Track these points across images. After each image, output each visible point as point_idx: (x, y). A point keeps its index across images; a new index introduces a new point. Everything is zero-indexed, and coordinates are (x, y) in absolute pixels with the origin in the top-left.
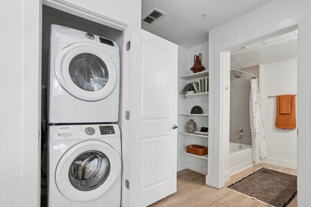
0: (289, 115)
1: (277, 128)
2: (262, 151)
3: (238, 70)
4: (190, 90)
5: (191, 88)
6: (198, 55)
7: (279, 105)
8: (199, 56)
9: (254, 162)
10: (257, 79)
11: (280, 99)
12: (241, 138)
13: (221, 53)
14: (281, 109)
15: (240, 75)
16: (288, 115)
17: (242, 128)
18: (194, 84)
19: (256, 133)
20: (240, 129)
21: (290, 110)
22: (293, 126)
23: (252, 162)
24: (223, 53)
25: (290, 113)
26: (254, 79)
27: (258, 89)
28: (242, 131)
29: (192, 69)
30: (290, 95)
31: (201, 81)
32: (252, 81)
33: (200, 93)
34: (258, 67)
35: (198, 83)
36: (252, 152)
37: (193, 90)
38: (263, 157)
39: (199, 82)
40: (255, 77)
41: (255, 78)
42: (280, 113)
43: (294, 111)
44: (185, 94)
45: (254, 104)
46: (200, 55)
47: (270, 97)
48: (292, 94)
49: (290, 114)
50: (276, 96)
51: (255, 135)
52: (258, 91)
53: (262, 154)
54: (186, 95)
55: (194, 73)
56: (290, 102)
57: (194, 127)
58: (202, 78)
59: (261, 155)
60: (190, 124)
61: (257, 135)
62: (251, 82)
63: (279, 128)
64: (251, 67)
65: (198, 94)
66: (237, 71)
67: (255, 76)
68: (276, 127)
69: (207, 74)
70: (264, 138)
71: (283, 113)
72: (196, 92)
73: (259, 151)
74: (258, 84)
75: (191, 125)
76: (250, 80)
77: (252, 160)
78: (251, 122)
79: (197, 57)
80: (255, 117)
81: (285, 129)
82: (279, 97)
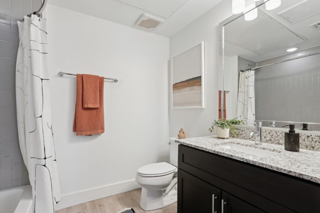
0: (97, 110)
14: (86, 99)
16: (94, 111)
19: (45, 159)
21: (98, 101)
30: (98, 76)
42: (82, 106)
49: (98, 108)
50: (76, 74)
56: (98, 89)
70: (55, 160)
71: (89, 107)
80: (41, 117)
81: (91, 135)
82: (81, 76)
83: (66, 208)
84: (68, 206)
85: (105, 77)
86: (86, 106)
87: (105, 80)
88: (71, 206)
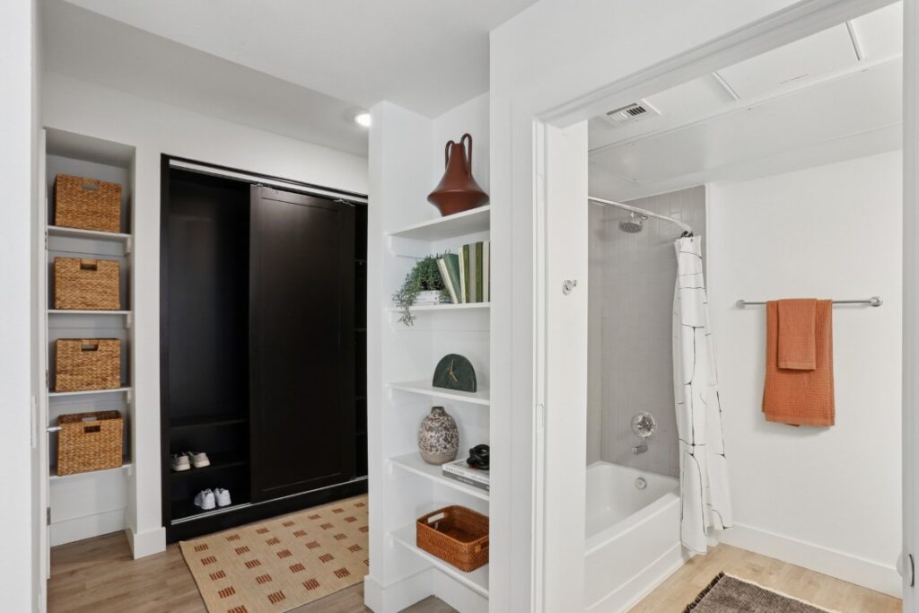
0: (812, 373)
1: (767, 419)
2: (713, 503)
3: (624, 206)
4: (425, 287)
5: (431, 280)
6: (457, 141)
7: (774, 335)
8: (461, 145)
9: (685, 550)
10: (697, 239)
11: (776, 314)
12: (641, 449)
13: (538, 127)
14: (783, 352)
15: (637, 222)
16: (805, 376)
17: (647, 414)
18: (442, 263)
19: (693, 445)
20: (640, 419)
21: (814, 357)
22: (826, 417)
23: (679, 552)
24: (545, 129)
25: (814, 368)
26: (686, 240)
27: (701, 275)
28: (646, 425)
29: (435, 198)
30: (815, 300)
31: (466, 248)
32: (680, 247)
33: (464, 305)
34: (700, 191)
35: (454, 258)
36: (679, 513)
37: (439, 285)
38: (718, 527)
39: (460, 252)
40: (689, 232)
41: (691, 235)
42: (777, 365)
43: (828, 359)
44: (410, 302)
45: (688, 334)
46: (467, 140)
47: (742, 305)
48: (821, 297)
49: (813, 370)
50: (765, 301)
51: (691, 449)
52: (703, 286)
53: (716, 516)
54: (411, 308)
55: (445, 213)
56: (813, 330)
57: (446, 440)
58: (472, 239)
59: (711, 519)
60: (430, 429)
61: (697, 450)
62: (677, 249)
63: (774, 421)
64: (677, 192)
65: (456, 306)
66: (619, 208)
67: (689, 230)
68: (763, 414)
69: (484, 224)
70: (723, 455)
71: (789, 367)
72: (447, 298)
73: (704, 503)
74: (703, 257)
75: (433, 434)
76: (674, 240)
77: (679, 543)
78: (678, 399)
79: (455, 146)
80: (690, 383)
81: (797, 426)
82: (776, 306)
83: (746, 551)
84: (752, 550)
85: (834, 299)
86: (782, 365)
87: (834, 305)
88: (757, 552)
